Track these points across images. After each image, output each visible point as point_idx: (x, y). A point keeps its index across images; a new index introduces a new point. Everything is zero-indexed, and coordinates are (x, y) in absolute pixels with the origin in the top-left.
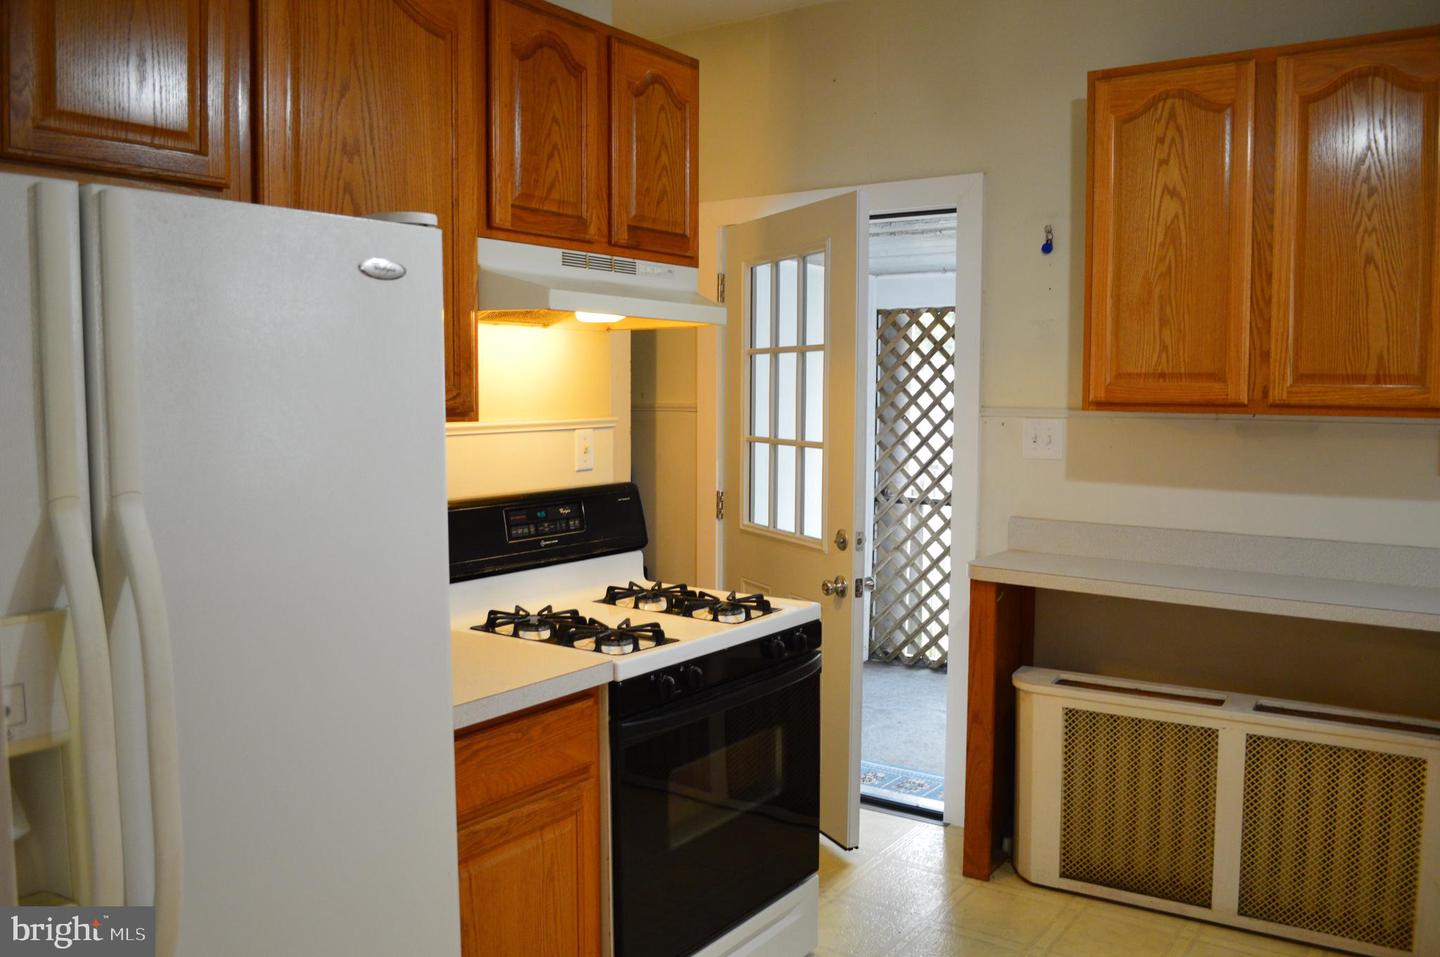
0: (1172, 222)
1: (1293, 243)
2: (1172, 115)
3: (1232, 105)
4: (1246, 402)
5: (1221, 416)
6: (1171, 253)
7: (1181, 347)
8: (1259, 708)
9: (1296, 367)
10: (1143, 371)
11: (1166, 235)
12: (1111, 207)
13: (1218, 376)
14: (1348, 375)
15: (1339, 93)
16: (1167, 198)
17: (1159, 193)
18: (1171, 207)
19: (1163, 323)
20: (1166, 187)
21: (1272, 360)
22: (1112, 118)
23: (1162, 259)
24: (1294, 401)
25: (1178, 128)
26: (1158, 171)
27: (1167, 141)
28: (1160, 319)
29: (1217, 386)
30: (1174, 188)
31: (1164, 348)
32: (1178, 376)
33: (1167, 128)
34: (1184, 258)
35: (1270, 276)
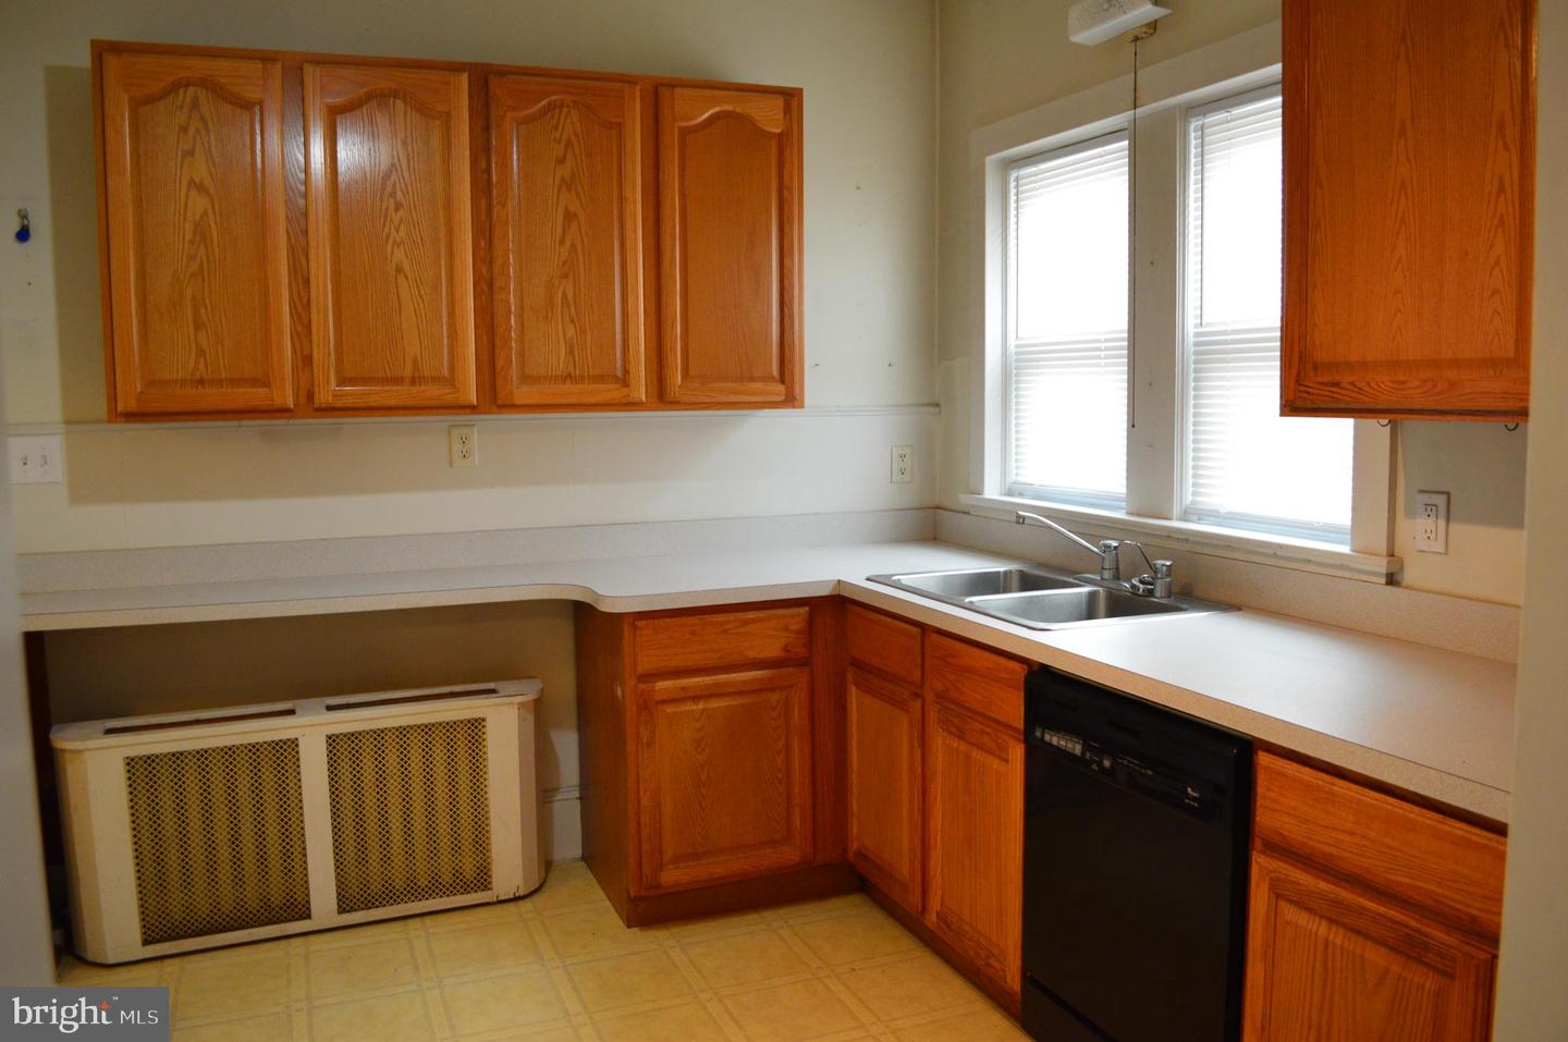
0: (201, 218)
1: (328, 248)
2: (195, 105)
3: (261, 103)
4: (292, 406)
5: (245, 422)
6: (202, 251)
7: (220, 350)
8: (330, 708)
9: (339, 372)
10: (179, 377)
11: (195, 232)
12: (128, 196)
13: (264, 382)
14: (387, 378)
15: (365, 108)
16: (194, 193)
17: (184, 186)
18: (199, 204)
19: (198, 326)
20: (192, 182)
21: (315, 365)
22: (126, 97)
23: (192, 258)
24: (339, 404)
25: (203, 120)
26: (182, 162)
27: (191, 132)
28: (195, 322)
29: (262, 391)
30: (202, 183)
31: (201, 352)
32: (219, 382)
33: (190, 117)
34: (217, 258)
35: (307, 281)
